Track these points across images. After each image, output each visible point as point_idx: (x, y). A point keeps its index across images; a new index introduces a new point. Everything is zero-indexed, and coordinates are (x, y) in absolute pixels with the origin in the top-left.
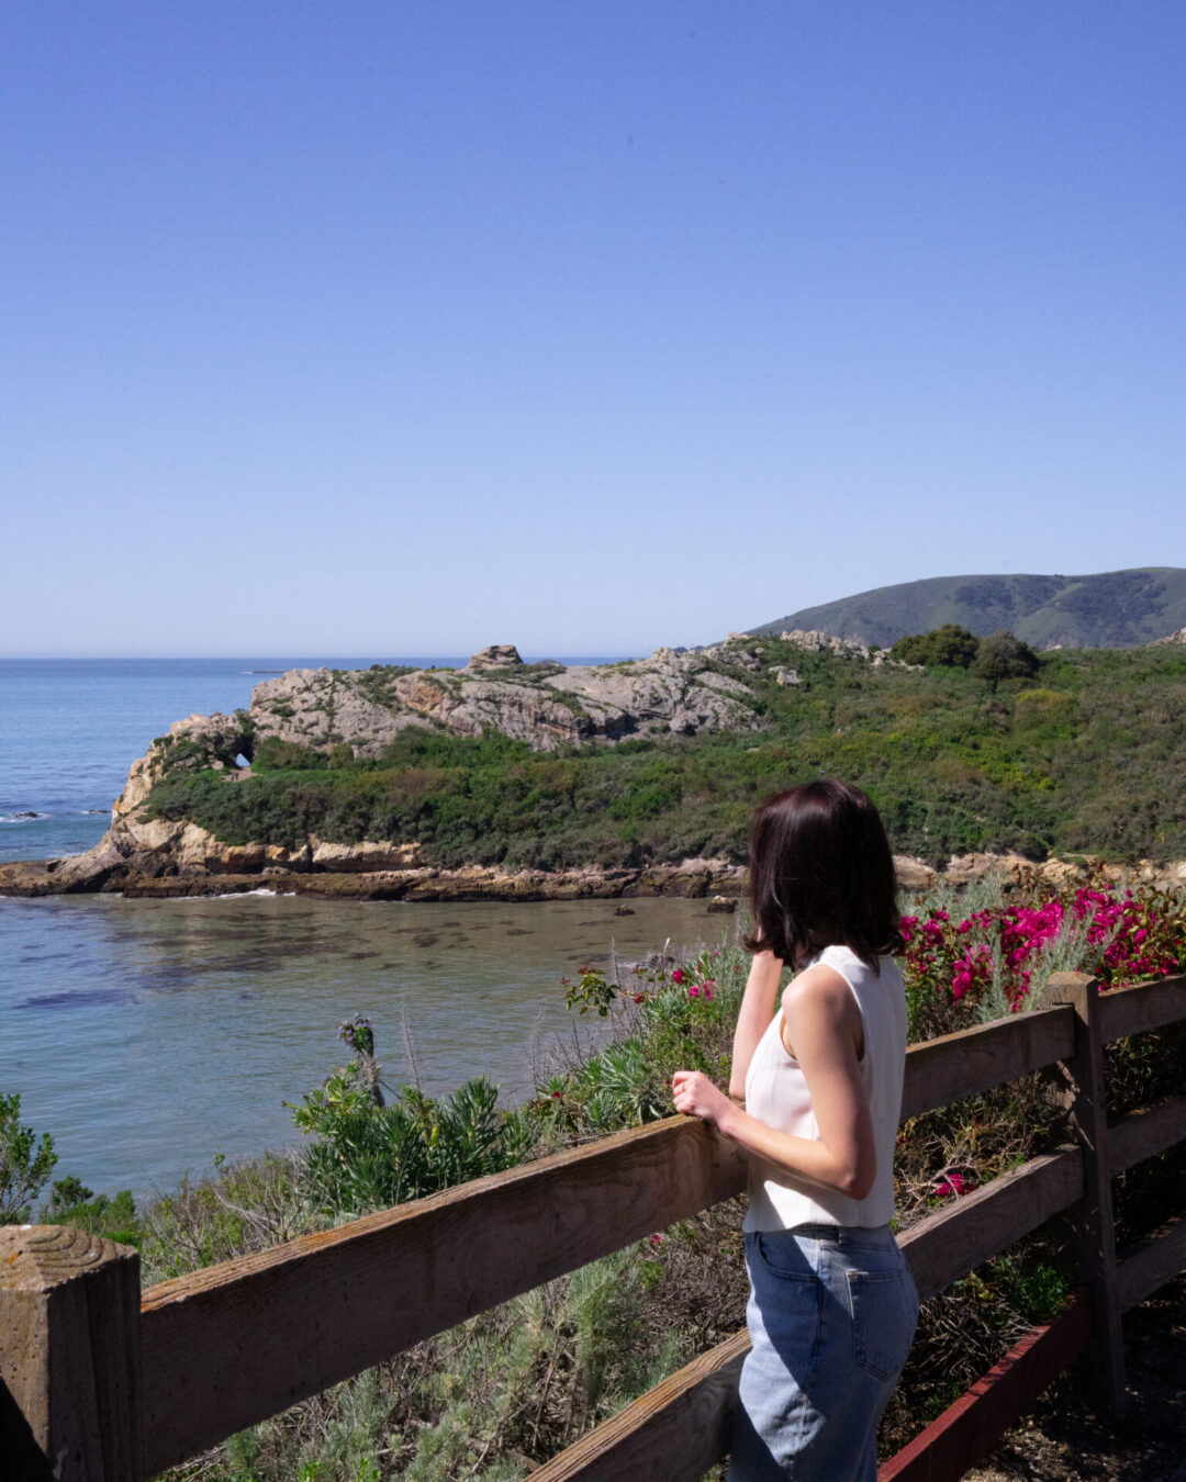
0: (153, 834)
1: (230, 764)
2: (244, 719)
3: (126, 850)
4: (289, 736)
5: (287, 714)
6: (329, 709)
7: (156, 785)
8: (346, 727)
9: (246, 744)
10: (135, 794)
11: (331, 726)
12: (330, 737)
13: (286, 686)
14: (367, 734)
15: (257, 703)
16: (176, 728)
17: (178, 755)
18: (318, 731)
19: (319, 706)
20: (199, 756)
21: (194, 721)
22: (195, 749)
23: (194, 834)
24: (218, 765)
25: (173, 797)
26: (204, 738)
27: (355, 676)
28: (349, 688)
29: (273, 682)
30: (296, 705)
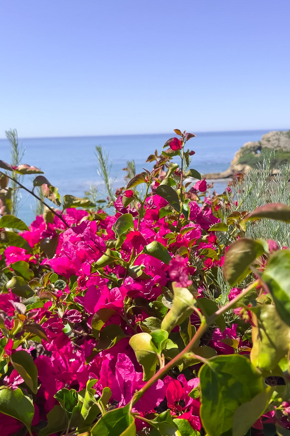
0: (239, 168)
1: (256, 153)
2: (260, 143)
3: (233, 171)
4: (269, 146)
5: (269, 141)
6: (278, 140)
7: (241, 158)
8: (282, 144)
9: (260, 148)
10: (236, 159)
11: (279, 144)
12: (278, 146)
13: (269, 135)
14: (286, 146)
15: (263, 139)
16: (245, 145)
17: (246, 151)
18: (276, 145)
19: (276, 139)
20: (249, 151)
21: (249, 143)
22: (248, 149)
23: (248, 168)
24: (253, 153)
25: (243, 160)
26: (251, 147)
27: (285, 132)
28: (283, 135)
29: (267, 134)
30: (271, 139)
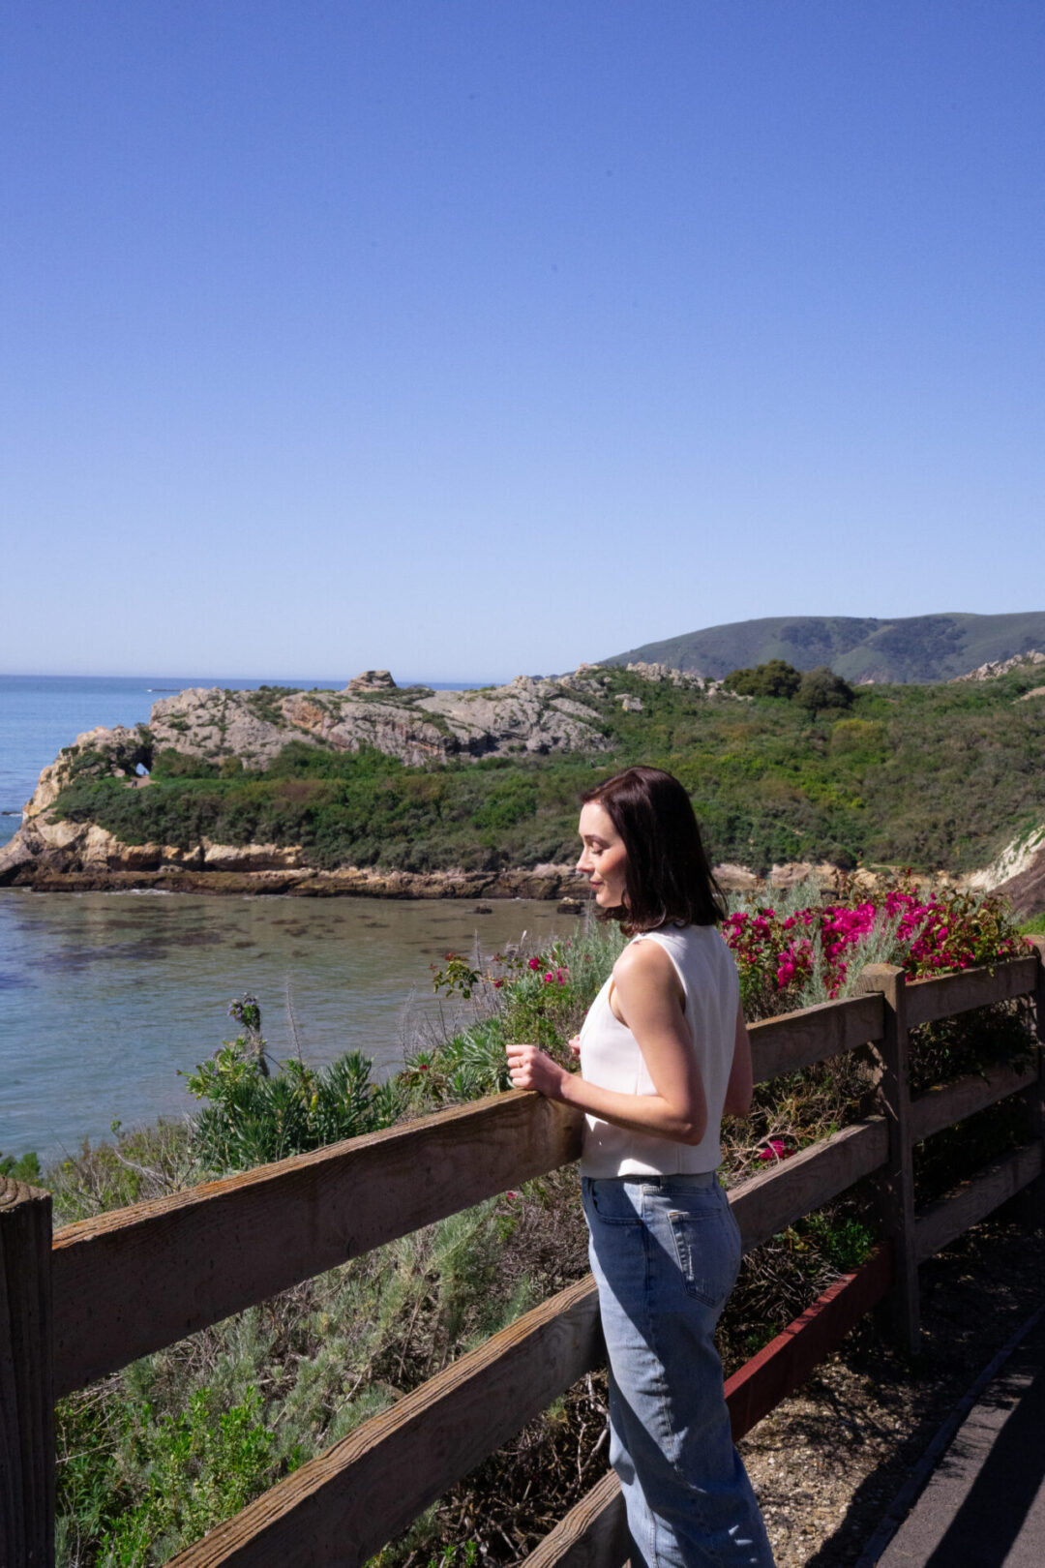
0: (60, 834)
1: (131, 772)
2: (144, 732)
3: (35, 848)
4: (184, 748)
5: (183, 728)
6: (221, 724)
7: (63, 790)
8: (236, 741)
9: (145, 755)
10: (44, 798)
11: (223, 740)
12: (220, 750)
13: (183, 703)
14: (255, 748)
15: (156, 718)
16: (81, 739)
17: (84, 763)
18: (210, 745)
19: (212, 722)
20: (103, 764)
21: (99, 733)
22: (99, 759)
23: (98, 835)
24: (120, 773)
25: (77, 802)
26: (107, 748)
27: (245, 695)
28: (239, 705)
29: (170, 699)
30: (191, 720)
